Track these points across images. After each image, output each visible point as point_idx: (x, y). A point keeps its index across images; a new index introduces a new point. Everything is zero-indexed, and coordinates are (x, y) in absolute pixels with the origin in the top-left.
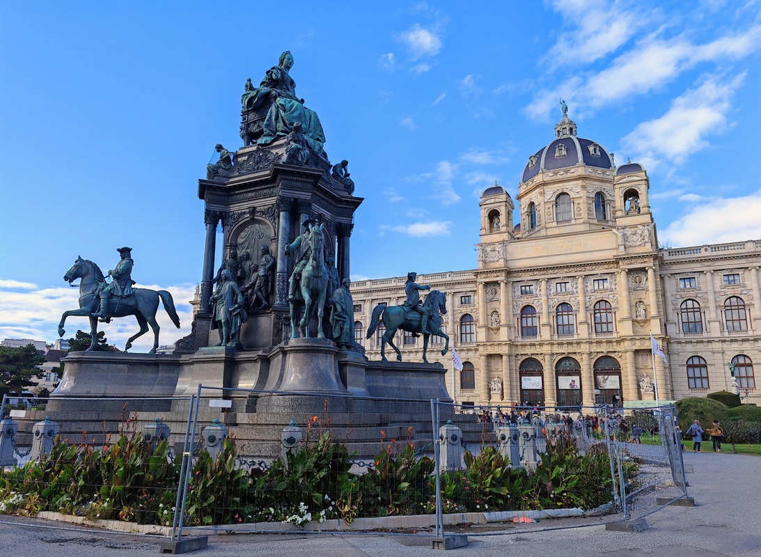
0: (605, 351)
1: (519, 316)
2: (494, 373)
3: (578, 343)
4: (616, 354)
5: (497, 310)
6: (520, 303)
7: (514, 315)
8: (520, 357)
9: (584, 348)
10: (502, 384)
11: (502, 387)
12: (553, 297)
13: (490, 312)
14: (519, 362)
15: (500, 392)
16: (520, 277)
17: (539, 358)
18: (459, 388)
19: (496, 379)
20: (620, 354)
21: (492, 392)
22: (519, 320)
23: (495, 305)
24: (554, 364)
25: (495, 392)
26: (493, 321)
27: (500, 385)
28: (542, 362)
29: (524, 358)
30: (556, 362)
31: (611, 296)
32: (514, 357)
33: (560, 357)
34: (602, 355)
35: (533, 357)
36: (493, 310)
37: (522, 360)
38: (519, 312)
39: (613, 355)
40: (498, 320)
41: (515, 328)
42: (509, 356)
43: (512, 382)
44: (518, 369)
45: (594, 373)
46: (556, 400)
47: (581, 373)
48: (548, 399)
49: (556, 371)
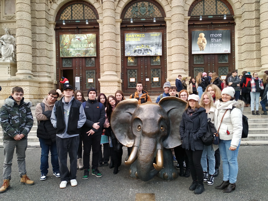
2: (4, 26)
14: (55, 7)
15: (9, 60)
24: (119, 10)
28: (96, 6)
43: (39, 42)
44: (52, 19)
45: (189, 25)
46: (120, 77)
47: (166, 27)
48: (106, 73)
49: (122, 24)
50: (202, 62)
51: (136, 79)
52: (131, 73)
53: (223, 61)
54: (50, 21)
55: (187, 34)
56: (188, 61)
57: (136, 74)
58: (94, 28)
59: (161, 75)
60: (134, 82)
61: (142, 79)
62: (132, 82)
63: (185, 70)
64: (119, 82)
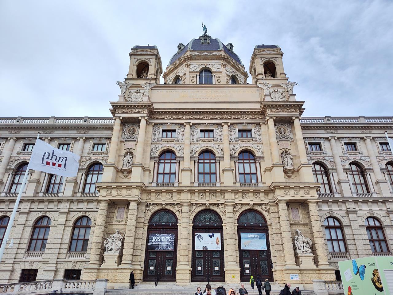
0: (251, 203)
1: (157, 160)
2: (115, 227)
3: (222, 192)
4: (263, 207)
5: (132, 151)
6: (159, 146)
7: (151, 158)
8: (151, 207)
9: (229, 197)
10: (123, 242)
11: (122, 247)
12: (196, 142)
13: (123, 152)
14: (150, 214)
15: (117, 253)
16: (163, 119)
17: (174, 209)
18: (65, 251)
19: (115, 235)
20: (268, 207)
21: (106, 253)
22: (156, 164)
23: (130, 145)
24: (192, 218)
25: (111, 253)
26: (125, 163)
27: (120, 243)
28: (177, 214)
29: (157, 208)
30: (194, 214)
31: (256, 146)
32: (144, 207)
33: (200, 209)
34: (247, 207)
35: (168, 207)
36: (127, 150)
37: (153, 211)
38: (157, 155)
39: (259, 208)
40: (131, 162)
41: (150, 172)
42: (139, 204)
43: (137, 239)
44: (147, 222)
45: (238, 229)
46: (191, 266)
47: (223, 230)
48: (181, 263)
49: (193, 226)
50: (248, 256)
51: (202, 268)
52: (198, 262)
53: (263, 256)
54: (146, 224)
55: (237, 236)
56: (238, 255)
57: (202, 264)
58: (175, 229)
59: (220, 266)
60: (200, 270)
61: (206, 268)
62: (199, 270)
63: (236, 262)
64: (190, 270)
